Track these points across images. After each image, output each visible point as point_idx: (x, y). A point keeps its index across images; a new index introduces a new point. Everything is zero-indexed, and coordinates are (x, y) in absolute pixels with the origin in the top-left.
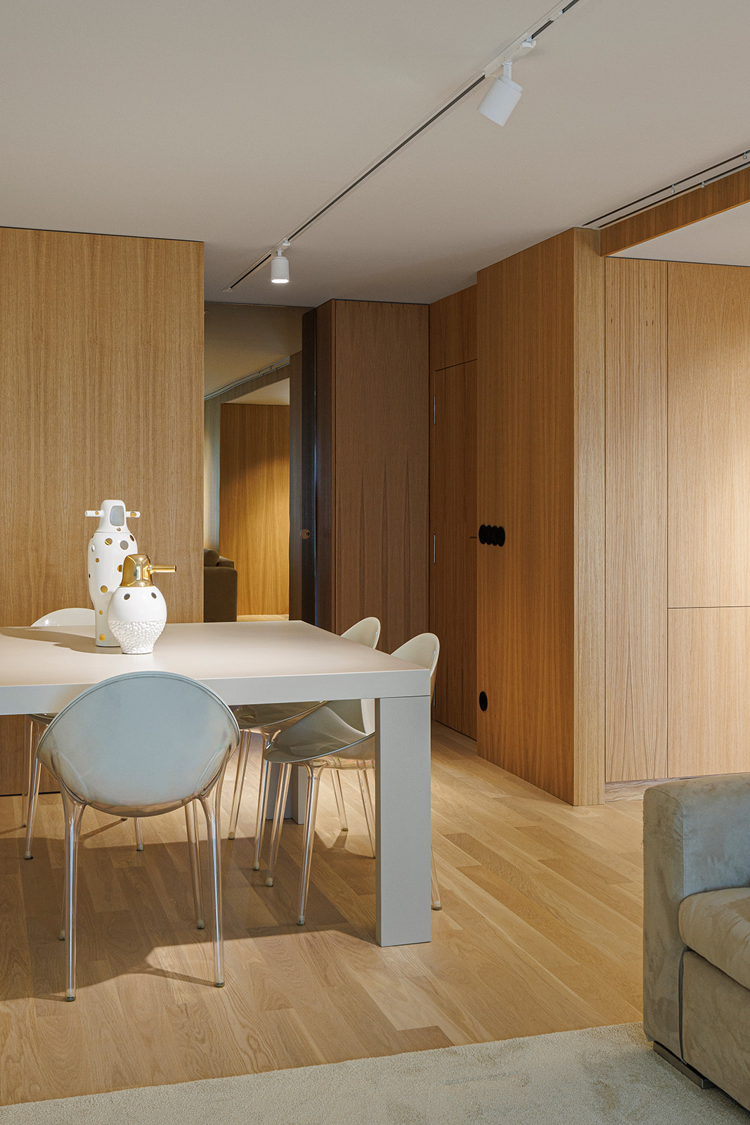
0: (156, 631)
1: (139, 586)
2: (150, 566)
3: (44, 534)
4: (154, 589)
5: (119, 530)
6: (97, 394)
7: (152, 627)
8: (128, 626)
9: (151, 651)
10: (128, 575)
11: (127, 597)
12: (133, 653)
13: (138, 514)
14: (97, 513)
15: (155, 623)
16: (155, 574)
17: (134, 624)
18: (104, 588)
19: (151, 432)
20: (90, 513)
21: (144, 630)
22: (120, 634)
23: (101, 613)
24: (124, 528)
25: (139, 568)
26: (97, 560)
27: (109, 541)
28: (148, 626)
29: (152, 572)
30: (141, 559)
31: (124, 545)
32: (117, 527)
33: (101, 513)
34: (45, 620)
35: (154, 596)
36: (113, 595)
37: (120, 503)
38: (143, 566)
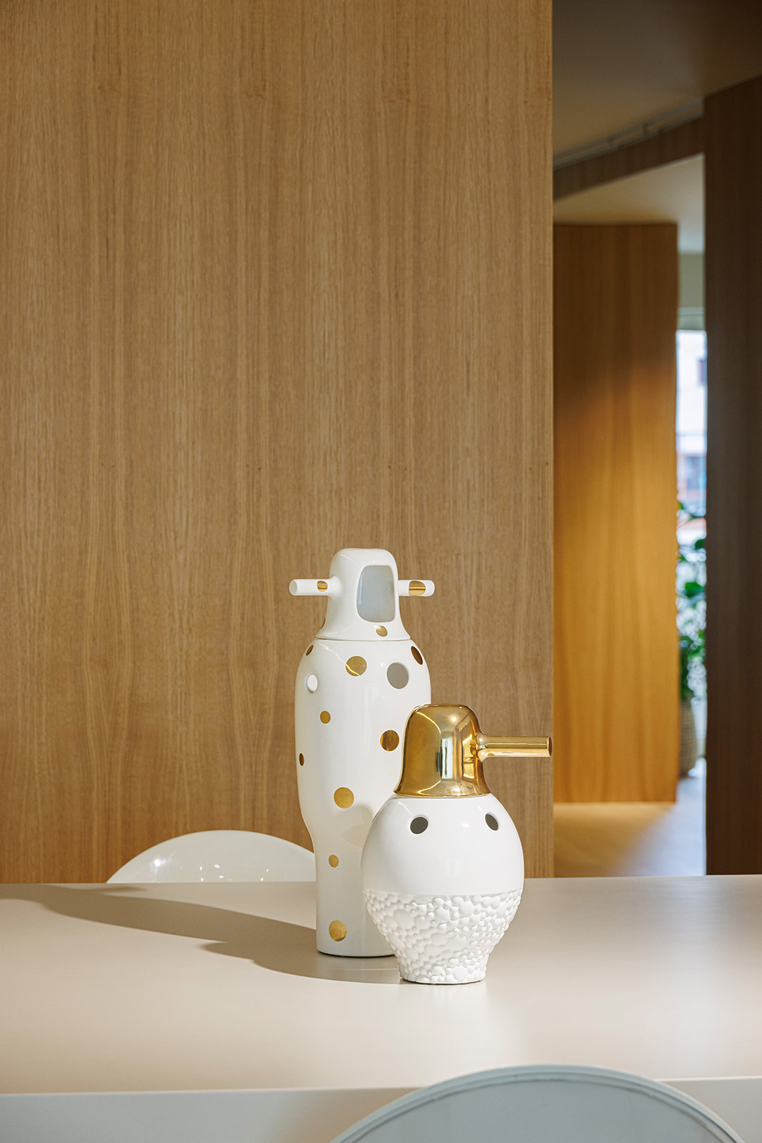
0: (498, 921)
1: (450, 795)
2: (481, 740)
3: (126, 619)
4: (491, 804)
5: (383, 632)
6: (264, 235)
7: (489, 909)
8: (424, 907)
9: (483, 975)
10: (419, 764)
11: (419, 825)
12: (435, 980)
13: (429, 587)
14: (322, 586)
15: (498, 898)
16: (491, 759)
17: (440, 901)
18: (343, 796)
19: (409, 342)
20: (304, 587)
21: (466, 920)
22: (399, 928)
23: (333, 861)
24: (396, 627)
25: (448, 744)
26: (325, 717)
27: (357, 665)
28: (479, 907)
29: (483, 755)
30: (454, 719)
31: (398, 676)
32: (377, 626)
33: (333, 586)
34: (152, 859)
35: (492, 822)
36: (378, 821)
37: (383, 558)
38: (461, 735)
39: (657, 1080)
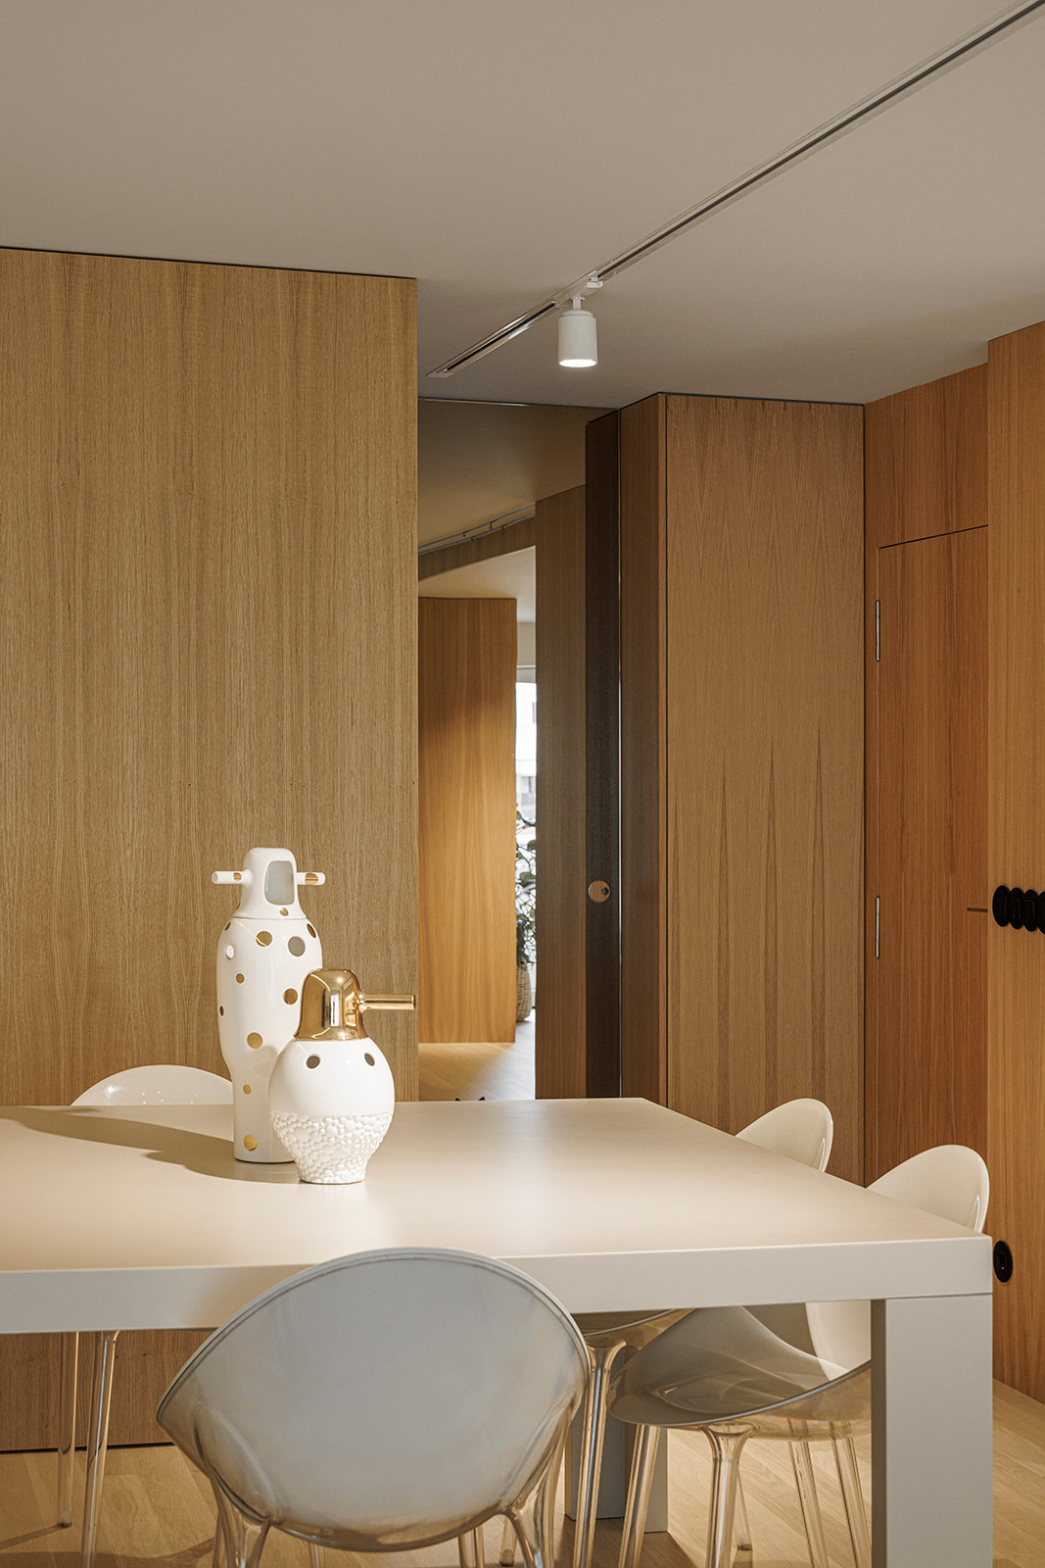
0: (375, 1135)
1: (337, 1038)
2: (361, 996)
3: (86, 901)
4: (368, 1045)
5: (285, 913)
6: (193, 602)
7: (368, 1126)
8: (317, 1125)
9: (363, 1177)
10: (315, 1014)
11: (313, 1062)
12: (326, 1181)
13: (321, 878)
14: (237, 876)
15: (374, 1118)
16: (369, 1011)
17: (329, 1120)
18: (255, 1039)
19: (306, 687)
20: (224, 877)
21: (350, 1135)
22: (298, 1141)
23: (247, 1090)
24: (295, 908)
25: (335, 999)
26: (240, 978)
27: (265, 938)
28: (360, 1125)
29: (363, 1008)
30: (340, 980)
31: (297, 947)
32: (280, 908)
33: (246, 877)
34: (106, 1087)
35: (370, 1060)
36: (281, 1058)
37: (285, 855)
38: (346, 993)
39: (494, 1258)
